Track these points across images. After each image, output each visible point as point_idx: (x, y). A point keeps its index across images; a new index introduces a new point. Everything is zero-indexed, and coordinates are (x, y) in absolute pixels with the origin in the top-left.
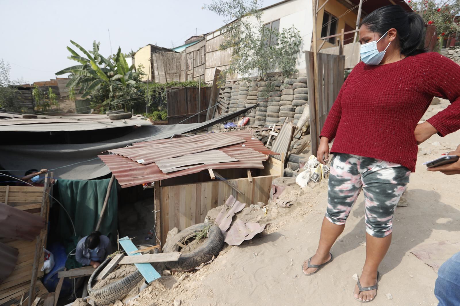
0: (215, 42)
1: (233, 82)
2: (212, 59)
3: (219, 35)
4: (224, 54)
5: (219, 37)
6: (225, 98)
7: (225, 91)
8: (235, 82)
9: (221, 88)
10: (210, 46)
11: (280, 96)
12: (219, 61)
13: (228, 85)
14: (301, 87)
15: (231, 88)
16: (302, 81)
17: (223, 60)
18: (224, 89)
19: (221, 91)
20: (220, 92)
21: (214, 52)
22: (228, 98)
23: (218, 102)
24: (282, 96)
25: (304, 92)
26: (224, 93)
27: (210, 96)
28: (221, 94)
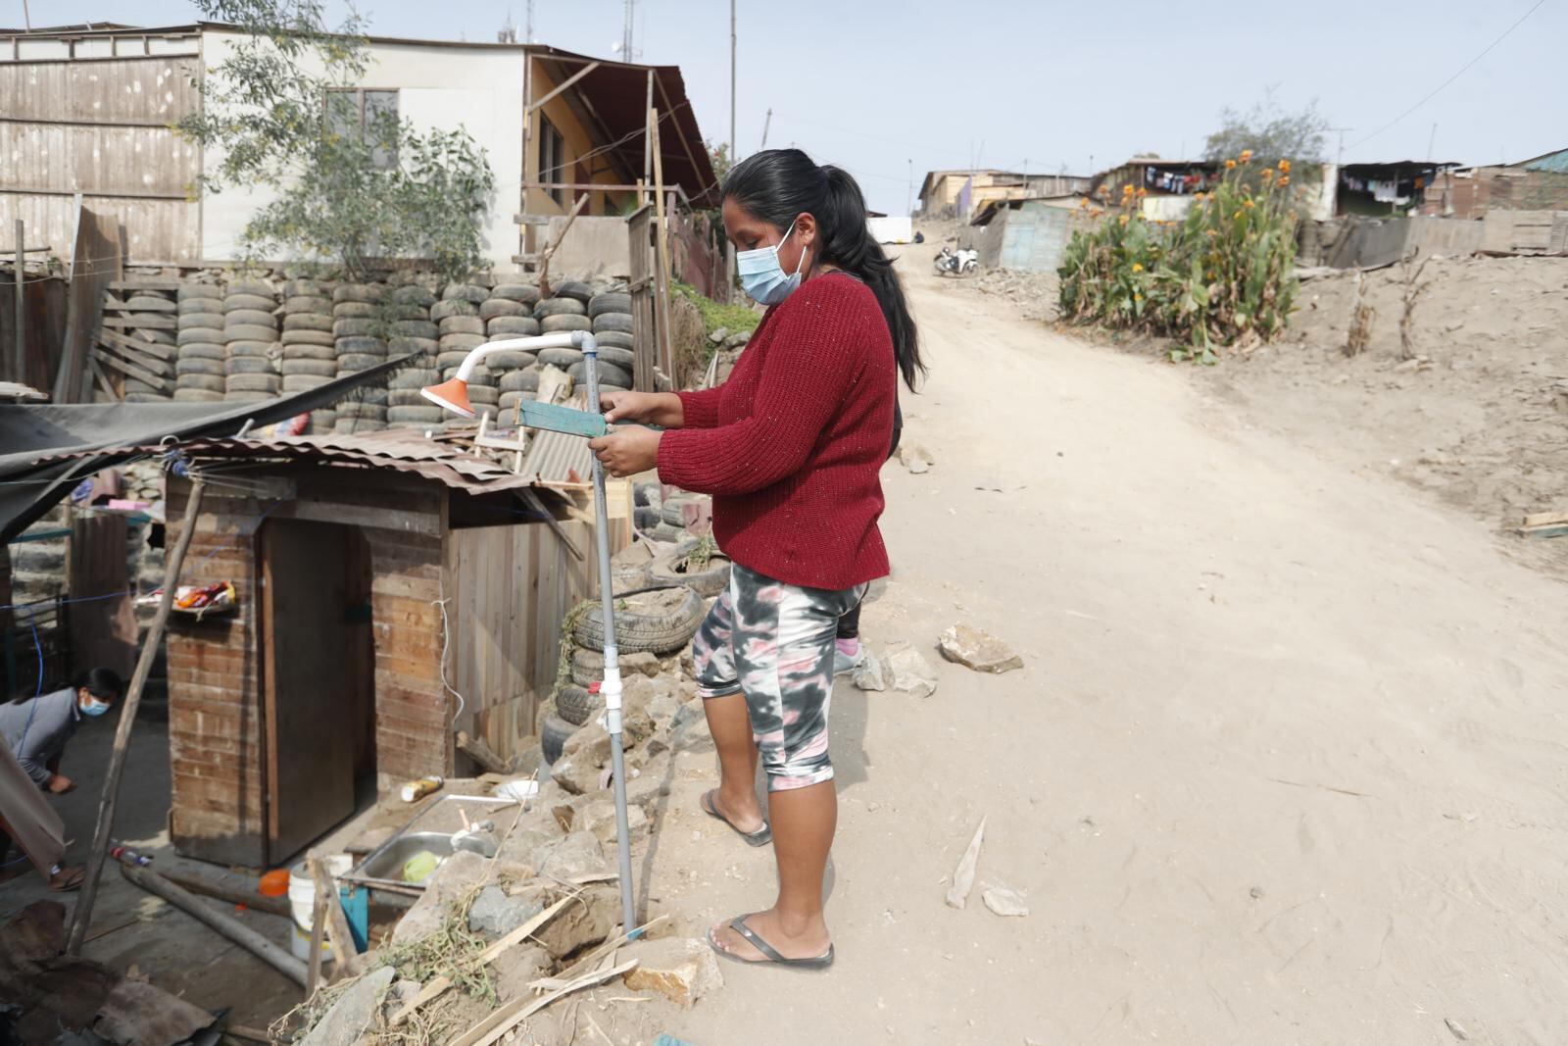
0: (33, 81)
1: (177, 272)
2: (16, 156)
3: (65, 62)
4: (102, 150)
5: (61, 67)
6: (149, 336)
7: (135, 302)
8: (185, 271)
9: (114, 293)
11: (438, 337)
12: (69, 170)
13: (145, 280)
14: (516, 314)
15: (172, 295)
16: (516, 296)
17: (98, 173)
18: (126, 295)
19: (112, 303)
20: (108, 306)
21: (26, 128)
22: (160, 336)
23: (101, 347)
24: (444, 339)
25: (524, 330)
26: (133, 312)
27: (64, 317)
28: (113, 313)
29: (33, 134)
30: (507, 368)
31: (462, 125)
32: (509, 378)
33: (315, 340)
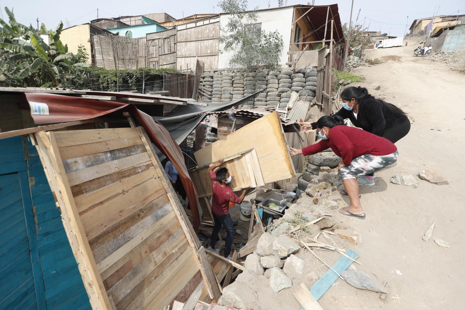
0: (189, 33)
1: (213, 72)
2: (186, 49)
3: (195, 27)
4: (200, 46)
5: (194, 28)
6: (208, 86)
7: (206, 79)
8: (215, 72)
9: (202, 77)
10: (183, 36)
11: (267, 85)
12: (195, 51)
13: (207, 74)
14: (286, 78)
15: (212, 77)
16: (287, 74)
17: (200, 51)
18: (204, 78)
19: (202, 80)
20: (201, 80)
21: (187, 43)
22: (210, 86)
23: (199, 89)
24: (268, 85)
25: (288, 82)
26: (205, 81)
27: (194, 83)
28: (201, 82)
29: (188, 44)
30: (283, 92)
31: (277, 30)
32: (283, 95)
33: (240, 86)
